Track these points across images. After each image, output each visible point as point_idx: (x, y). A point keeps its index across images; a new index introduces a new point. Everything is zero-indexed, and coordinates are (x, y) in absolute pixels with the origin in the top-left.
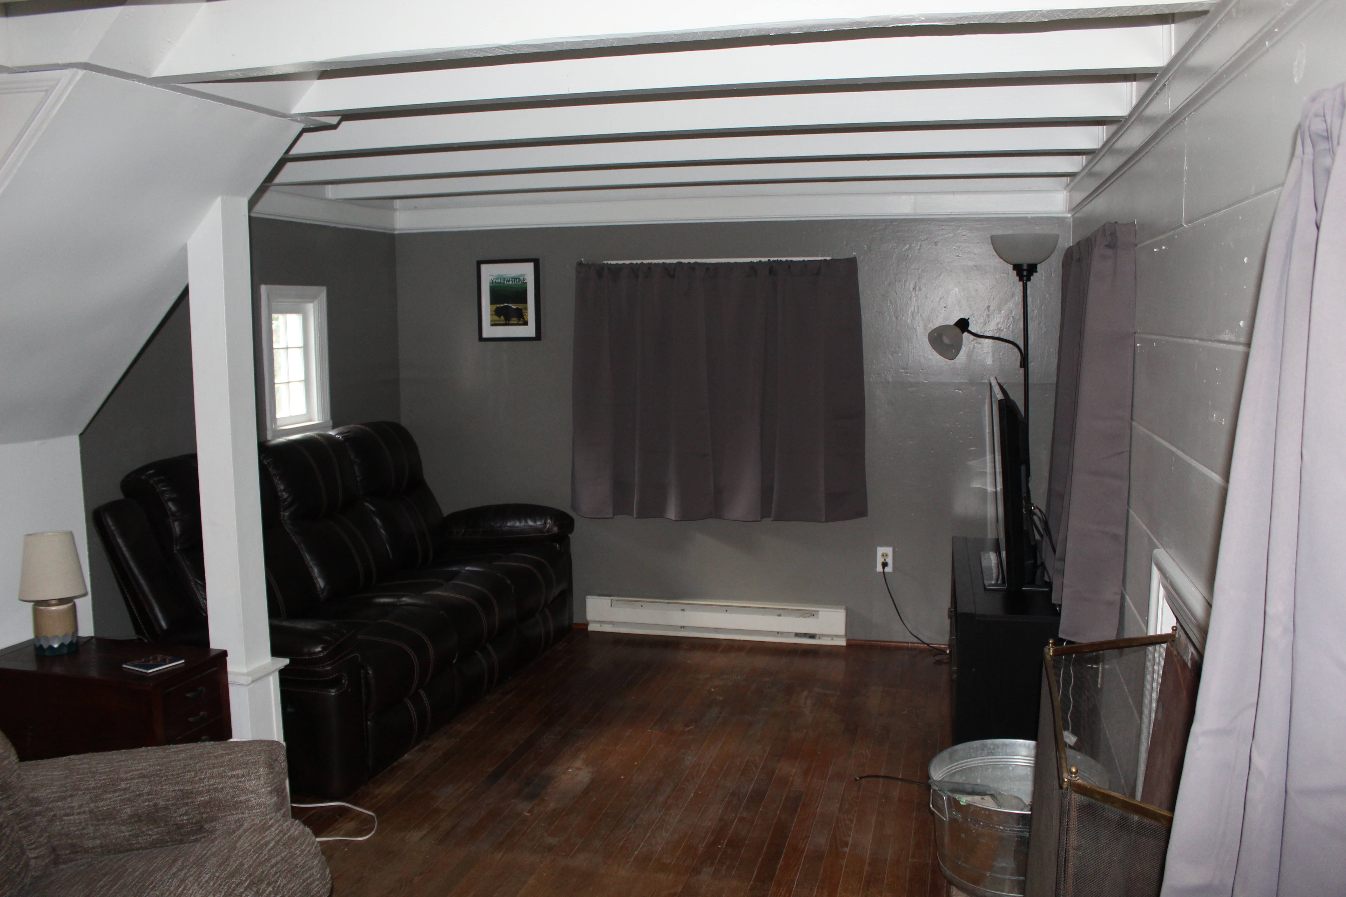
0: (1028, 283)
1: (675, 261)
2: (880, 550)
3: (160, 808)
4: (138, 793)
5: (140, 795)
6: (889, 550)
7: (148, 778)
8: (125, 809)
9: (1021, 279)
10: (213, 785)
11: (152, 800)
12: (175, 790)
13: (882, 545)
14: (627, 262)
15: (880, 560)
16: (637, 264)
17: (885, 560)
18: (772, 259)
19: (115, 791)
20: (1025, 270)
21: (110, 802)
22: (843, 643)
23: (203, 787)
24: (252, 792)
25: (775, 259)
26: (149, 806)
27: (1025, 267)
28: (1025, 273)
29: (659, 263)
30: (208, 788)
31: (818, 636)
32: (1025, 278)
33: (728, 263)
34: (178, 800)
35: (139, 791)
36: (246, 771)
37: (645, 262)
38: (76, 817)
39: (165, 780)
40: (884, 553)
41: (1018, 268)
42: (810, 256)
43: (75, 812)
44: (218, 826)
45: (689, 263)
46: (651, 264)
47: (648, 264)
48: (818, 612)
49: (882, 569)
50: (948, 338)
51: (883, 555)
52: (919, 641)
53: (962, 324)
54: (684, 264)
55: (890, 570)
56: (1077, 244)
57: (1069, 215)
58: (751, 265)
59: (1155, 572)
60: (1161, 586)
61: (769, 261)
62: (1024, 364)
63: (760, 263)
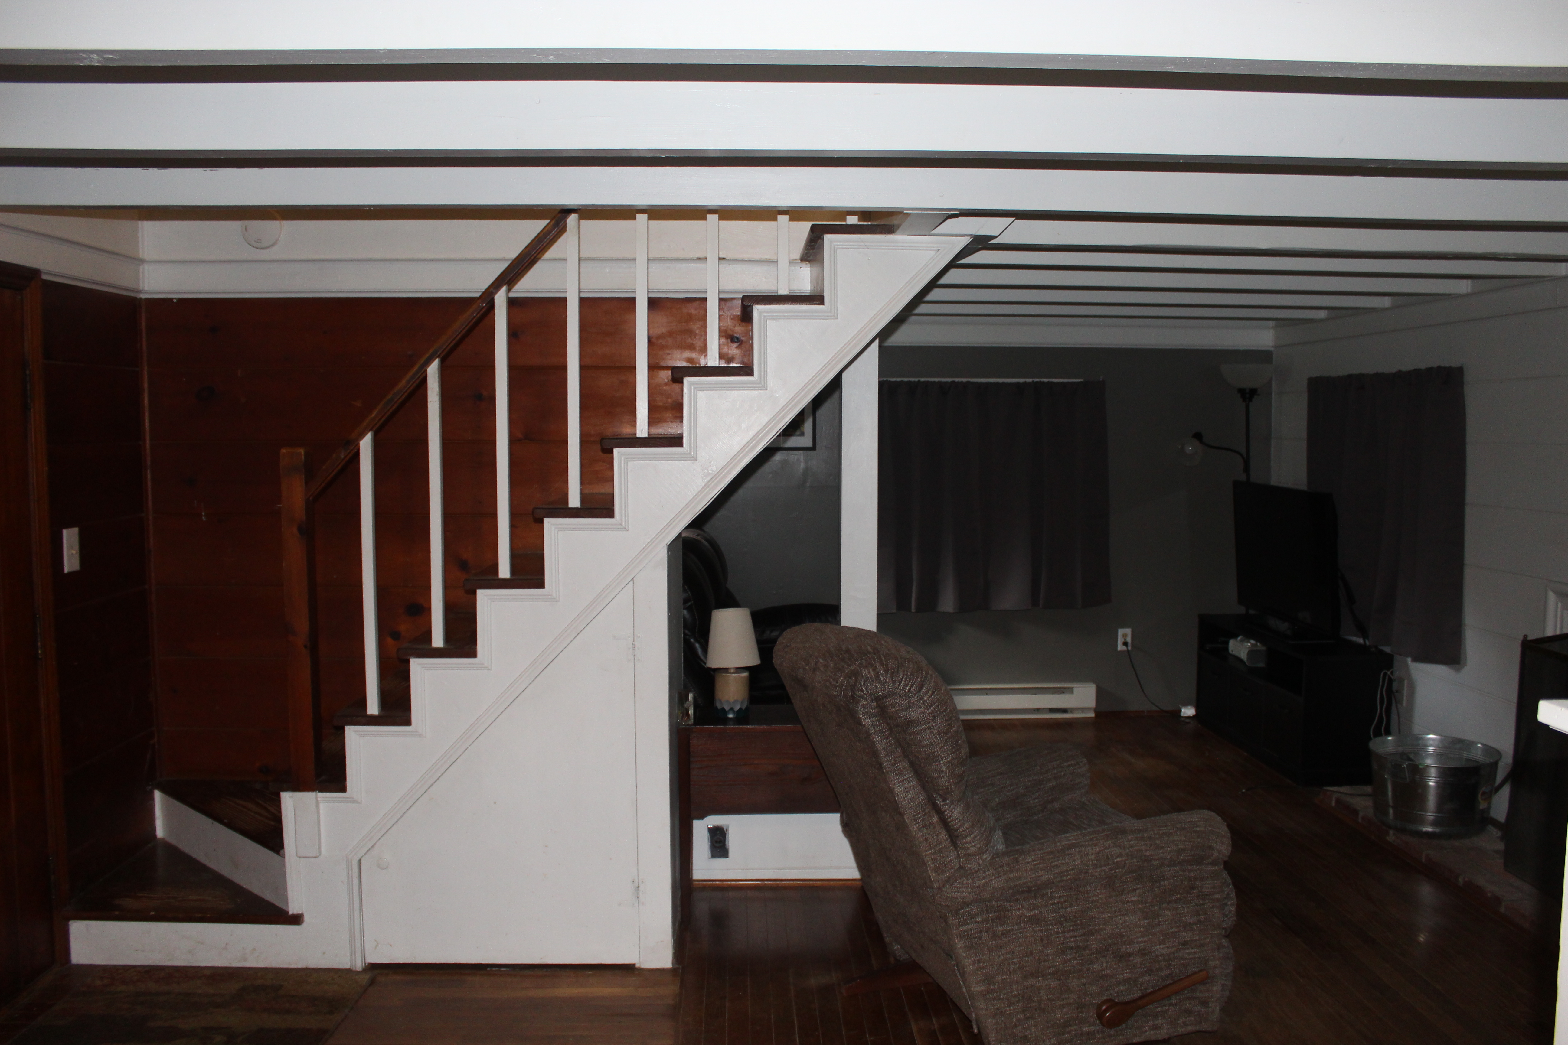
0: (1250, 404)
1: (949, 380)
2: (1121, 632)
3: (1020, 796)
4: (1002, 786)
6: (1128, 631)
9: (1244, 401)
10: (1057, 774)
11: (1014, 790)
12: (1030, 781)
13: (1123, 627)
14: (906, 379)
15: (1120, 640)
16: (914, 381)
17: (1125, 640)
18: (1035, 380)
20: (1248, 394)
22: (1092, 715)
23: (1050, 775)
24: (1082, 776)
25: (1038, 380)
26: (1012, 795)
27: (1248, 391)
28: (1247, 396)
29: (934, 382)
30: (1054, 776)
31: (1070, 710)
32: (1247, 400)
33: (998, 383)
34: (1033, 788)
35: (1003, 784)
36: (1075, 762)
37: (922, 380)
40: (1124, 634)
41: (1253, 392)
42: (1068, 378)
44: (1056, 805)
45: (962, 382)
46: (928, 381)
47: (924, 382)
48: (1072, 688)
49: (1125, 648)
50: (1189, 449)
51: (1123, 636)
52: (1156, 709)
53: (1198, 436)
54: (958, 382)
55: (1130, 648)
56: (1350, 376)
57: (1272, 349)
58: (1018, 384)
59: (1552, 596)
60: (1559, 604)
61: (1033, 381)
62: (1247, 469)
63: (1025, 383)
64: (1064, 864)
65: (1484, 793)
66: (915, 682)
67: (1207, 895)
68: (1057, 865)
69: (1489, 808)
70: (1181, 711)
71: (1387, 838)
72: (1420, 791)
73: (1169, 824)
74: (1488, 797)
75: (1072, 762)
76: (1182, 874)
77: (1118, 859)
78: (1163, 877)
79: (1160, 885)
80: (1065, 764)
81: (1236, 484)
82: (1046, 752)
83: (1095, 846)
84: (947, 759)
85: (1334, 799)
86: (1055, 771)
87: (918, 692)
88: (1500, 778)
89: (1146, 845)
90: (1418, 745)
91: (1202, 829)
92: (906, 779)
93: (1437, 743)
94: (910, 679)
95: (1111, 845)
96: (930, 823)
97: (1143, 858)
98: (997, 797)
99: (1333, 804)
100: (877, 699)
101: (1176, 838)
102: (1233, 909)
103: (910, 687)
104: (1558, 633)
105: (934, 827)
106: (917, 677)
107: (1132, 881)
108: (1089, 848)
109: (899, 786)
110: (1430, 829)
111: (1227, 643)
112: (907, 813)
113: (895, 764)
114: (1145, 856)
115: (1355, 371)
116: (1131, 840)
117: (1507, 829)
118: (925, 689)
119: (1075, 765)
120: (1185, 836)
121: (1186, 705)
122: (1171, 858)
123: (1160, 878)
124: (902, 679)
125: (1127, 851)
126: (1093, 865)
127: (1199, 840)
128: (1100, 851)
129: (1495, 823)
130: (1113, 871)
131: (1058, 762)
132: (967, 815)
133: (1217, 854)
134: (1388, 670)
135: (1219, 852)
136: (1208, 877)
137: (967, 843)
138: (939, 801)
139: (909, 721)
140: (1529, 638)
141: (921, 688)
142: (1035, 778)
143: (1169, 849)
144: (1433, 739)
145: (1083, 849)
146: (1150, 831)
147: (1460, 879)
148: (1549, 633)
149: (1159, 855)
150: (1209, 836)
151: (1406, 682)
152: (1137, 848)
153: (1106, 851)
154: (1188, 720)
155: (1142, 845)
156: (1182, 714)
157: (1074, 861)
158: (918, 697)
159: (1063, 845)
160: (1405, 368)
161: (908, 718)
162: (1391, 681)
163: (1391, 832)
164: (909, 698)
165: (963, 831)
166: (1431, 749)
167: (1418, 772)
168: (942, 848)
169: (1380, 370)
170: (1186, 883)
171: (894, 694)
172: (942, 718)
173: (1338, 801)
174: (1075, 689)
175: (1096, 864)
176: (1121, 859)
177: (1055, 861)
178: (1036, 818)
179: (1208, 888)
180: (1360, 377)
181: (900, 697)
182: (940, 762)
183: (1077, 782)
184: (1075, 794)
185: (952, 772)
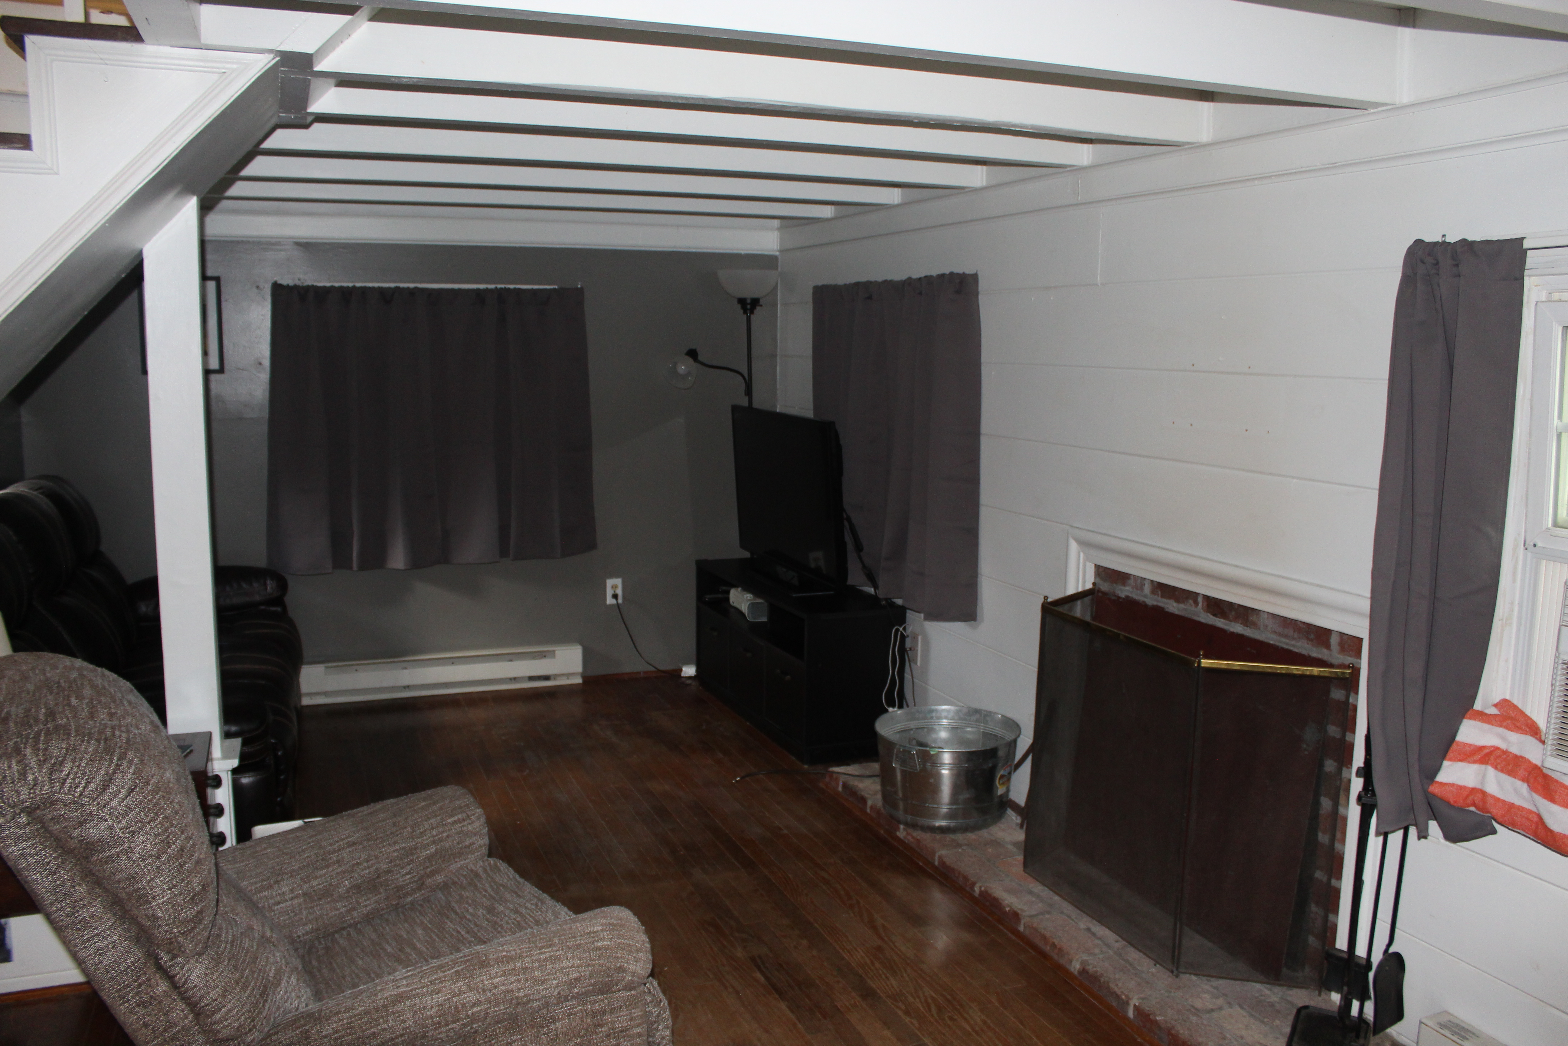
0: (752, 316)
1: (393, 285)
2: (610, 582)
3: (382, 873)
4: (354, 862)
5: (358, 864)
6: (618, 582)
7: (361, 844)
8: (342, 882)
9: (745, 312)
10: (437, 835)
11: (372, 865)
12: (397, 850)
13: (611, 577)
14: (337, 285)
15: (609, 592)
16: (348, 287)
17: (615, 592)
18: (499, 286)
19: (327, 866)
20: (749, 304)
21: (326, 878)
22: (579, 680)
23: (427, 839)
24: (475, 834)
25: (503, 286)
26: (369, 873)
27: (749, 301)
28: (749, 307)
29: (374, 288)
30: (432, 839)
31: (552, 678)
32: (748, 312)
33: (452, 290)
34: (401, 859)
35: (355, 859)
36: (464, 815)
37: (359, 285)
38: (290, 902)
39: (381, 842)
40: (614, 585)
41: (755, 302)
42: (538, 284)
43: (287, 897)
44: (440, 879)
45: (408, 288)
46: (365, 288)
47: (361, 288)
48: (554, 651)
49: (614, 601)
50: (682, 369)
51: (612, 587)
52: (652, 669)
53: (692, 354)
54: (403, 289)
55: (620, 601)
56: (857, 284)
57: (777, 253)
58: (478, 291)
59: (1074, 546)
60: (1082, 554)
61: (496, 288)
62: (749, 392)
63: (487, 290)
64: (386, 1029)
65: (1002, 777)
66: (93, 778)
67: (622, 1031)
68: (374, 1033)
69: (1008, 791)
70: (681, 670)
71: (898, 834)
72: (932, 780)
73: (556, 940)
74: (1007, 779)
75: (460, 816)
76: (581, 1009)
77: (475, 1009)
78: (551, 1019)
79: (549, 1029)
80: (449, 821)
81: (735, 409)
82: (423, 804)
83: (437, 994)
84: (163, 897)
85: (841, 783)
86: (434, 833)
87: (101, 793)
88: (1019, 755)
89: (519, 981)
90: (932, 718)
91: (606, 943)
92: (97, 935)
93: (951, 715)
94: (83, 774)
95: (464, 988)
96: (152, 997)
97: (514, 1001)
98: (347, 880)
99: (840, 789)
100: (30, 811)
101: (565, 963)
102: (667, 1033)
103: (84, 788)
104: (1080, 590)
105: (160, 1002)
106: (99, 769)
107: (503, 1033)
108: (428, 998)
109: (85, 948)
110: (943, 823)
111: (728, 592)
112: (105, 989)
113: (73, 914)
114: (517, 998)
115: (863, 279)
116: (495, 977)
117: (1027, 813)
118: (112, 789)
119: (464, 820)
120: (580, 959)
121: (687, 663)
122: (559, 993)
123: (548, 1020)
124: (68, 775)
125: (489, 994)
126: (434, 1024)
127: (602, 962)
128: (445, 1000)
129: (1014, 806)
130: (469, 1028)
131: (438, 818)
132: (214, 977)
133: (630, 978)
134: (900, 626)
135: (633, 974)
136: (621, 1007)
137: (215, 1023)
138: (165, 958)
139: (88, 843)
140: (1050, 600)
141: (105, 787)
142: (403, 845)
143: (554, 982)
144: (948, 711)
145: (418, 1001)
146: (527, 956)
147: (976, 889)
148: (1071, 591)
149: (539, 993)
150: (617, 953)
151: (920, 638)
152: (503, 988)
153: (455, 1000)
154: (689, 682)
155: (512, 983)
156: (683, 674)
157: (404, 1021)
158: (98, 804)
159: (386, 998)
160: (915, 276)
161: (84, 839)
162: (903, 638)
163: (902, 827)
164: (82, 805)
165: (206, 1005)
166: (945, 722)
167: (929, 759)
168: (179, 1032)
169: (889, 278)
170: (589, 1020)
171: (52, 803)
172: (147, 833)
173: (845, 786)
174: (556, 652)
175: (439, 1023)
176: (479, 1008)
177: (372, 1027)
178: (409, 899)
179: (623, 1021)
180: (868, 285)
181: (65, 805)
182: (150, 903)
183: (467, 843)
184: (465, 860)
185: (175, 917)
